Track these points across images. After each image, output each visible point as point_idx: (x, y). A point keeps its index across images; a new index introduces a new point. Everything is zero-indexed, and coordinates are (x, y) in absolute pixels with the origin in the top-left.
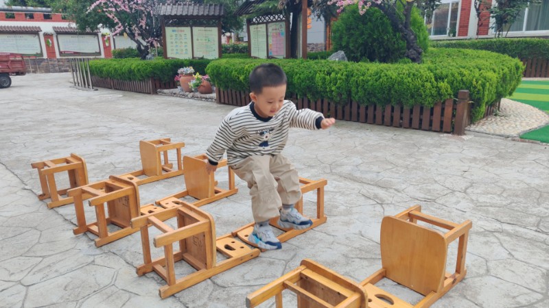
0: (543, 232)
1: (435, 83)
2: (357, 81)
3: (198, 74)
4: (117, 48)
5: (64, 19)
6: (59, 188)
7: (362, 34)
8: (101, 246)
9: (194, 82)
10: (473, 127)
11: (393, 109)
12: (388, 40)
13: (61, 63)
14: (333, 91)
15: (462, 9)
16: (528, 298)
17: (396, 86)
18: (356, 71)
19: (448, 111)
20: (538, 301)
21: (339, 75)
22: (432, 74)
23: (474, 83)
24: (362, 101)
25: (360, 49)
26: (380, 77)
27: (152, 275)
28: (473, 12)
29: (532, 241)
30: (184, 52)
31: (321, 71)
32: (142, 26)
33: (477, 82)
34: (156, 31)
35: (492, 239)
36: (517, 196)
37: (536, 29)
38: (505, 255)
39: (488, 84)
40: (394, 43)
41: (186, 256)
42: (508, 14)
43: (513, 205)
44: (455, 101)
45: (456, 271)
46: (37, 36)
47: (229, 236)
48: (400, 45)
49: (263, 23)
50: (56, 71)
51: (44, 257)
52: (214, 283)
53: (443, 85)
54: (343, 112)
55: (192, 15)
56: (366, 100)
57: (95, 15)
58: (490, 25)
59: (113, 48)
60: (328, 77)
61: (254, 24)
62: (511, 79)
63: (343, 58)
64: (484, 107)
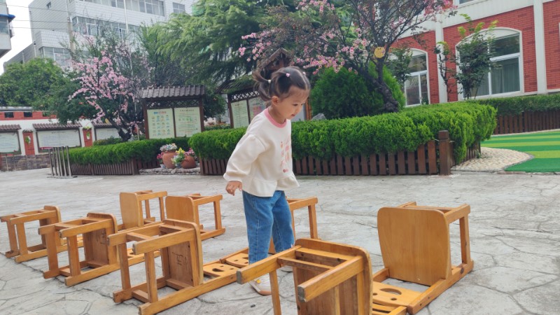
0: (545, 232)
1: (415, 127)
2: (339, 135)
3: (181, 149)
4: (98, 139)
5: (45, 116)
6: (29, 245)
7: (339, 96)
8: (74, 285)
9: (177, 157)
10: (458, 168)
11: (377, 156)
12: (365, 99)
13: (40, 159)
14: (316, 146)
15: (430, 80)
16: (542, 279)
17: (377, 133)
18: (337, 125)
19: (432, 153)
20: (553, 281)
21: (321, 131)
22: (410, 119)
23: (452, 123)
24: (346, 153)
25: (339, 110)
26: (361, 127)
27: (131, 301)
28: (441, 81)
29: (534, 239)
30: (166, 132)
31: (303, 129)
32: (123, 111)
33: (454, 122)
34: (137, 115)
35: (495, 241)
36: (512, 210)
37: (501, 92)
38: (510, 250)
39: (464, 124)
40: (371, 101)
41: (171, 281)
42: (473, 79)
43: (510, 216)
44: (436, 143)
45: (463, 262)
46: (16, 134)
47: (217, 262)
48: (377, 104)
49: (243, 99)
50: (34, 168)
51: (7, 300)
52: (202, 301)
53: (423, 127)
54: (329, 167)
55: (173, 97)
56: (349, 151)
57: (77, 107)
58: (459, 90)
59: (94, 140)
60: (310, 133)
61: (235, 101)
62: (486, 122)
64: (465, 146)
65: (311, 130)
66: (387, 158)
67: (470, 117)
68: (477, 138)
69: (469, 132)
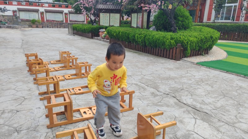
2: (147, 38)
3: (105, 32)
9: (104, 35)
10: (185, 59)
19: (174, 51)
21: (143, 35)
22: (170, 37)
23: (184, 41)
26: (154, 37)
30: (106, 23)
39: (189, 42)
44: (176, 48)
46: (62, 14)
49: (136, 13)
53: (173, 41)
55: (110, 9)
61: (133, 13)
63: (154, 29)
64: (189, 51)
65: (140, 35)
66: (161, 50)
67: (195, 39)
68: (200, 48)
69: (193, 45)
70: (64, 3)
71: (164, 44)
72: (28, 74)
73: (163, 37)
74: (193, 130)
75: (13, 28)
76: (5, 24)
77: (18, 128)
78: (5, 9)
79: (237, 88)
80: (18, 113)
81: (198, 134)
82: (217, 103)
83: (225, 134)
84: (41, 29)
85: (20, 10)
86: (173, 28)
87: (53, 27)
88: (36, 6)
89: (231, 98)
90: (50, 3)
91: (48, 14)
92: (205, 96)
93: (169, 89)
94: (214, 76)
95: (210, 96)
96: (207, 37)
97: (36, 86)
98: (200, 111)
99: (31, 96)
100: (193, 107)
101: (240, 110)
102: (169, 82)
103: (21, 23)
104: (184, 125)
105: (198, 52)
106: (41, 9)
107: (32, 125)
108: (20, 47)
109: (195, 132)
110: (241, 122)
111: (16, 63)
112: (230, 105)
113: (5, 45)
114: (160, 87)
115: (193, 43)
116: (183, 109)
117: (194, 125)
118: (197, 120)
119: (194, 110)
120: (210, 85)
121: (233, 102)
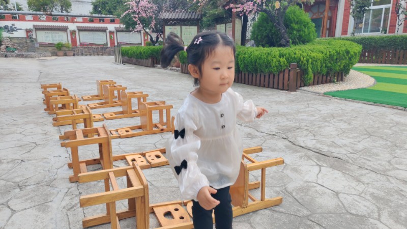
1: (278, 59)
2: (241, 58)
19: (286, 76)
25: (265, 39)
33: (303, 59)
44: (289, 71)
46: (105, 33)
49: (223, 23)
53: (283, 60)
61: (219, 24)
63: (253, 45)
64: (311, 75)
66: (265, 76)
67: (320, 56)
68: (330, 70)
69: (317, 66)
70: (108, 16)
71: (268, 65)
72: (46, 114)
73: (267, 54)
74: (314, 181)
75: (26, 57)
76: (13, 52)
77: (21, 183)
78: (13, 27)
79: (391, 125)
80: (23, 163)
81: (323, 186)
82: (357, 144)
83: (370, 186)
84: (72, 57)
85: (38, 29)
86: (283, 41)
87: (90, 55)
88: (63, 21)
89: (382, 138)
90: (85, 16)
91: (82, 33)
92: (337, 136)
93: (276, 129)
94: (353, 110)
95: (345, 135)
96: (340, 52)
97: (56, 128)
98: (328, 156)
99: (46, 142)
100: (315, 150)
101: (396, 153)
102: (276, 120)
103: (39, 49)
104: (300, 174)
105: (327, 78)
106: (72, 27)
107: (45, 178)
108: (35, 81)
109: (318, 184)
110: (398, 169)
111: (27, 100)
112: (379, 147)
113: (11, 79)
114: (262, 125)
115: (316, 61)
116: (299, 154)
117: (318, 174)
118: (322, 167)
119: (317, 154)
120: (345, 122)
121: (384, 143)
